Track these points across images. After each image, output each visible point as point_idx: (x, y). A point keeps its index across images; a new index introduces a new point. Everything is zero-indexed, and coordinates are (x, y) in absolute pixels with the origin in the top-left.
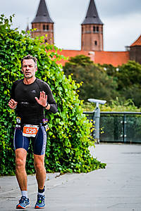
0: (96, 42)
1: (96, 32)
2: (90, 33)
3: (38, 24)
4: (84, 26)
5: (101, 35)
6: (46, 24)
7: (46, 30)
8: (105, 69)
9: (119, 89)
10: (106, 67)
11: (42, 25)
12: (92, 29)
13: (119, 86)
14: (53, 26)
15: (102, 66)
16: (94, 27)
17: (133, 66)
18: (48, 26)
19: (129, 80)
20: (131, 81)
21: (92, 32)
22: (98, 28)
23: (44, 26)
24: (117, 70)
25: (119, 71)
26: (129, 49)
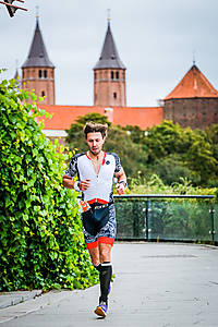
0: (115, 95)
1: (115, 79)
2: (107, 81)
3: (31, 70)
4: (98, 72)
5: (122, 85)
6: (43, 70)
7: (43, 78)
8: (129, 133)
9: (150, 161)
10: (130, 130)
11: (37, 70)
12: (110, 75)
13: (149, 157)
14: (53, 72)
15: (123, 129)
16: (112, 73)
17: (169, 128)
18: (45, 72)
19: (163, 149)
20: (166, 149)
21: (110, 79)
22: (118, 74)
23: (40, 72)
24: (146, 134)
25: (149, 136)
26: (163, 103)
